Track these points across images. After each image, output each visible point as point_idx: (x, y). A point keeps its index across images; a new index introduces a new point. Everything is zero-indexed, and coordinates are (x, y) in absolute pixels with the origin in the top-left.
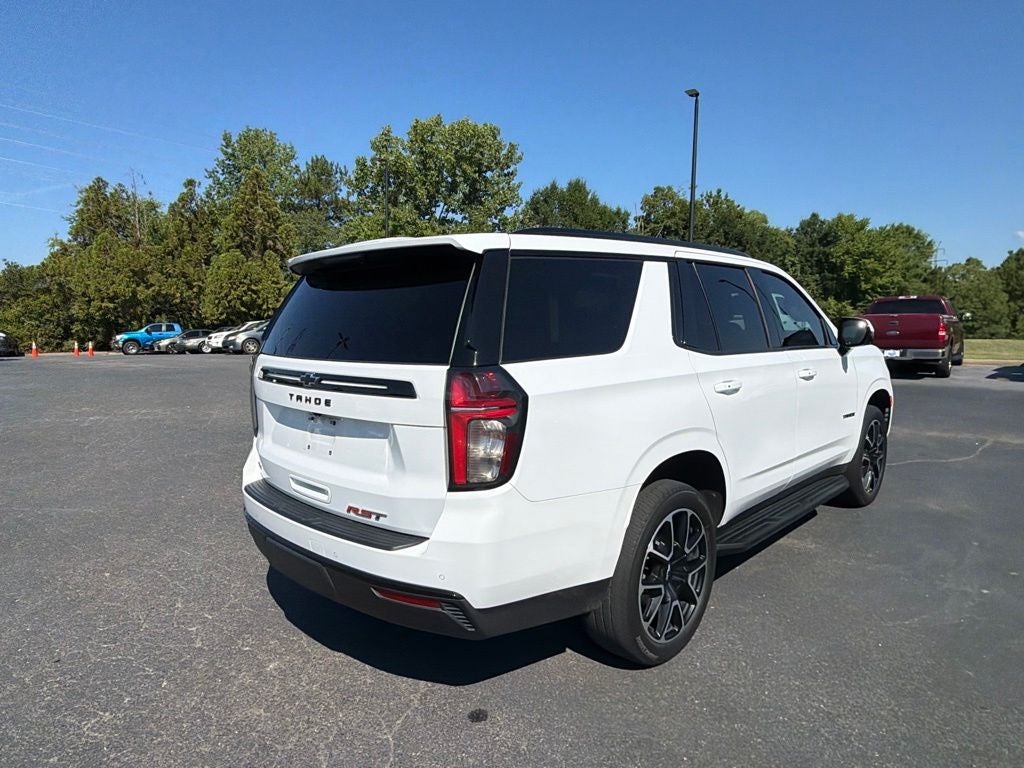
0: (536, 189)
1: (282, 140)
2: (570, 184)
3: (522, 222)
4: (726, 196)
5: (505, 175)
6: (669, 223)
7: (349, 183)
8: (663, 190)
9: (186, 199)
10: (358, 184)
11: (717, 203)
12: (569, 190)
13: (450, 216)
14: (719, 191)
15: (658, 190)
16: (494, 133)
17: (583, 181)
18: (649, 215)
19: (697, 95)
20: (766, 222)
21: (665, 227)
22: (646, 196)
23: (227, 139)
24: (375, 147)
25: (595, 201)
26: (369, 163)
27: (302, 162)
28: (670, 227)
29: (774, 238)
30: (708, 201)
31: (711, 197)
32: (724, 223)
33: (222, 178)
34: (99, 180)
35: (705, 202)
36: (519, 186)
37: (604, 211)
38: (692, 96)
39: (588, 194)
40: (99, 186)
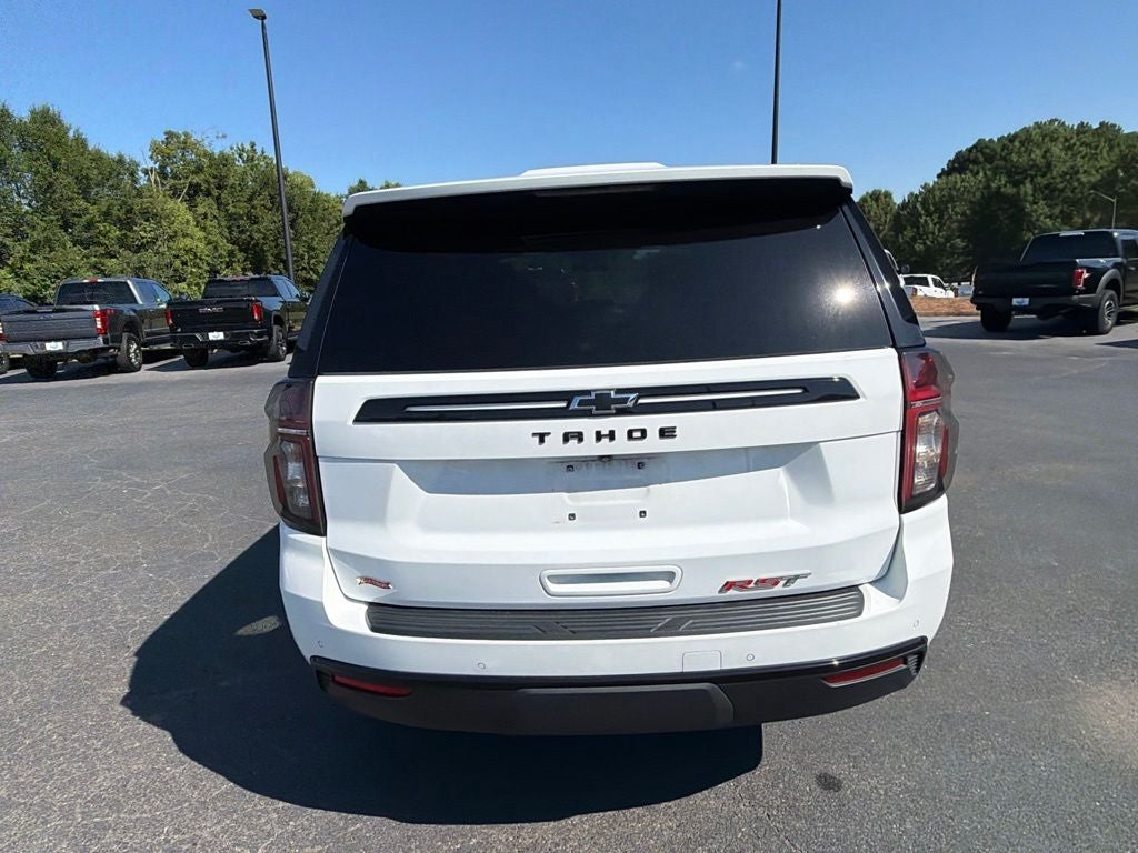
2: (33, 112)
4: (263, 153)
6: (196, 179)
8: (178, 137)
11: (253, 160)
12: (33, 120)
14: (253, 145)
15: (170, 135)
17: (54, 110)
18: (162, 168)
19: (264, 17)
20: (313, 186)
21: (191, 185)
22: (154, 142)
25: (81, 142)
28: (198, 185)
29: (326, 205)
30: (240, 156)
31: (243, 150)
32: (266, 184)
35: (237, 156)
37: (98, 158)
38: (257, 17)
39: (68, 130)
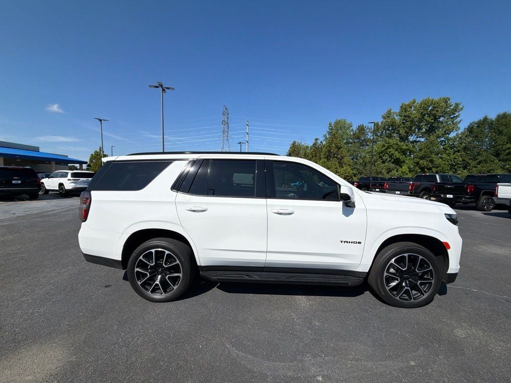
0: (472, 121)
1: (348, 121)
3: (460, 138)
5: (452, 118)
7: (371, 132)
9: (315, 144)
10: (374, 132)
13: (418, 139)
16: (446, 101)
23: (330, 124)
24: (384, 117)
26: (380, 124)
27: (355, 128)
33: (328, 137)
34: (294, 141)
36: (460, 122)
40: (294, 144)
